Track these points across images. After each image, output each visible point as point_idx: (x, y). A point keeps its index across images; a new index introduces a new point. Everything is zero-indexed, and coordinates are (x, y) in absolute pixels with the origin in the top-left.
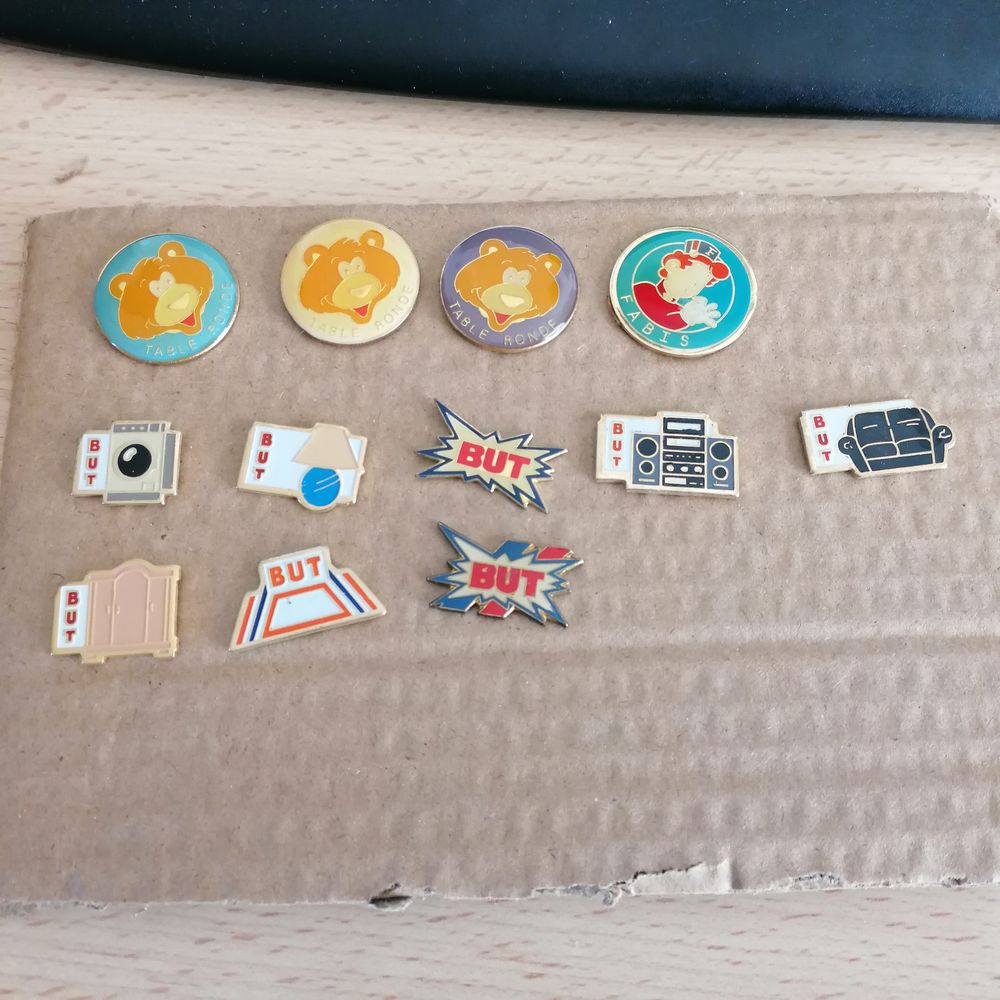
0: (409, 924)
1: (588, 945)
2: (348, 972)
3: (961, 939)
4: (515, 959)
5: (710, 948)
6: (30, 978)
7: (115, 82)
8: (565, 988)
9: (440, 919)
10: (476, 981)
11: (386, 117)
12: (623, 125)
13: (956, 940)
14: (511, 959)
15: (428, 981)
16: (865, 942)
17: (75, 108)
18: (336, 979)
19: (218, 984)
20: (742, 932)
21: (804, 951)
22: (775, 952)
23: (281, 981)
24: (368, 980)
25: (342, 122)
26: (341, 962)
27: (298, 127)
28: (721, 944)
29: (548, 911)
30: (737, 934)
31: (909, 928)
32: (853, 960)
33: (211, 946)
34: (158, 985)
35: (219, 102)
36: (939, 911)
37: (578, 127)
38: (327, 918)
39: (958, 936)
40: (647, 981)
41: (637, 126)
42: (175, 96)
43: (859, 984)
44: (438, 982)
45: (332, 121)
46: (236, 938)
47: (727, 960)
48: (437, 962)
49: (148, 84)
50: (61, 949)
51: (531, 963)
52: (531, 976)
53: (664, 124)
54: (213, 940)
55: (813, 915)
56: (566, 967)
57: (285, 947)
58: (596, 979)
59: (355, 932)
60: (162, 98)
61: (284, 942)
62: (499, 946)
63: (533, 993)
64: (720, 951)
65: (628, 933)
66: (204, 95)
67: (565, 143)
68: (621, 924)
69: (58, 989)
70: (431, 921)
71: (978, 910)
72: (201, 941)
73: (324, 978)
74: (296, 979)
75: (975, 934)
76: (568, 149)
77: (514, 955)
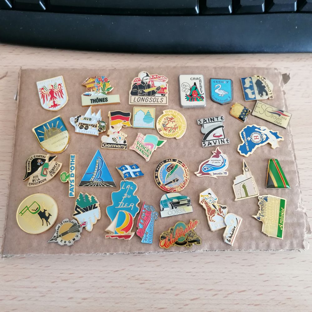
0: (109, 273)
1: (156, 274)
2: (93, 287)
3: (250, 266)
4: (137, 280)
5: (187, 272)
6: (7, 296)
7: (14, 50)
8: (150, 286)
9: (117, 271)
10: (127, 286)
11: (91, 57)
12: (155, 57)
13: (249, 266)
14: (136, 280)
15: (115, 287)
16: (226, 268)
17: (3, 58)
18: (90, 289)
19: (59, 293)
20: (195, 268)
21: (211, 271)
22: (204, 272)
23: (75, 291)
24: (99, 288)
25: (79, 59)
26: (91, 285)
27: (66, 61)
28: (190, 271)
29: (145, 266)
30: (194, 268)
31: (237, 264)
32: (223, 273)
33: (56, 283)
34: (42, 295)
35: (44, 55)
36: (244, 259)
37: (143, 59)
38: (87, 273)
39: (249, 265)
40: (171, 282)
41: (159, 58)
42: (31, 53)
43: (225, 279)
44: (117, 287)
45: (75, 59)
46: (62, 281)
47: (191, 275)
48: (117, 282)
49: (24, 50)
50: (15, 287)
51: (141, 280)
52: (141, 284)
53: (166, 57)
54: (56, 282)
55: (213, 262)
56: (150, 280)
57: (76, 282)
58: (158, 283)
59: (94, 276)
60: (28, 54)
61: (75, 280)
62: (132, 277)
63: (142, 288)
64: (190, 273)
65: (166, 270)
66: (39, 53)
67: (140, 63)
68: (164, 268)
69: (15, 298)
70: (114, 272)
71: (254, 258)
72: (53, 282)
73: (87, 289)
74: (79, 290)
75: (254, 264)
76: (141, 65)
77: (137, 279)
